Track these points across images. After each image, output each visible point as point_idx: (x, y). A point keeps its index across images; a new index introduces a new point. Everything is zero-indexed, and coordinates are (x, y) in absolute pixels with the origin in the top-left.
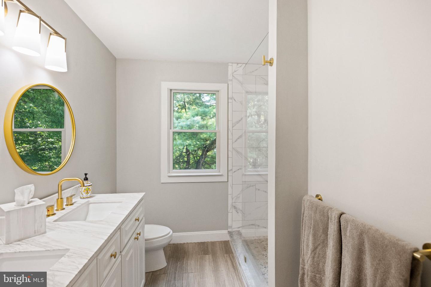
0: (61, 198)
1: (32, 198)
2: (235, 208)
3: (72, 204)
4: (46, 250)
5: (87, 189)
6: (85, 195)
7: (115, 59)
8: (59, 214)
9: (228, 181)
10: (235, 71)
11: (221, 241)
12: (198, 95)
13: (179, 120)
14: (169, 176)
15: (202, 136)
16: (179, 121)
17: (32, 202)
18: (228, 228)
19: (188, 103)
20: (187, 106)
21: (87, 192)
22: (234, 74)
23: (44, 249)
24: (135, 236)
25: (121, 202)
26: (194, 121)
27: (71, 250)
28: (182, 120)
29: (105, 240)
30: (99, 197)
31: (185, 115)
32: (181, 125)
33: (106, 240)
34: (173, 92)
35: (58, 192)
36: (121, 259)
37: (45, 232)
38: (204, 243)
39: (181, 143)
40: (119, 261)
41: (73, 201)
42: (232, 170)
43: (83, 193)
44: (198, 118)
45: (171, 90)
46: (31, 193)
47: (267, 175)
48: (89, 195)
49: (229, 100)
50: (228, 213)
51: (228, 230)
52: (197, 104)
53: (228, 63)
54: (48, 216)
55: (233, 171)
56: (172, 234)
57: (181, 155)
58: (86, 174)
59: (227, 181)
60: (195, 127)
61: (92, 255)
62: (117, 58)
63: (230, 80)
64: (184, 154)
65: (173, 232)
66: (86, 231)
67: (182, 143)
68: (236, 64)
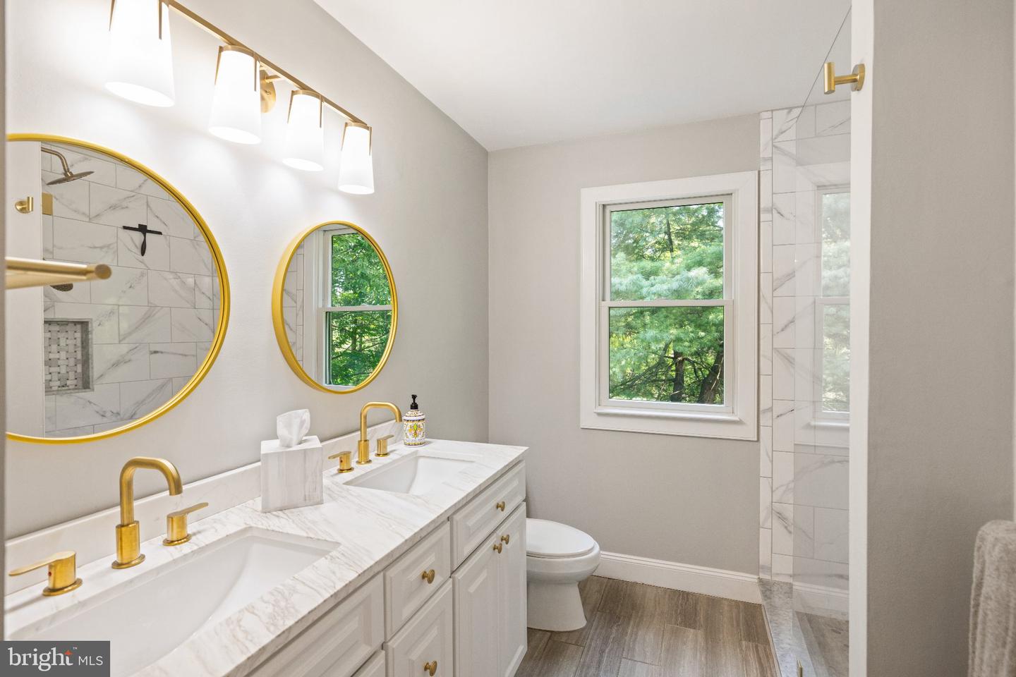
0: (366, 441)
1: (306, 435)
2: (781, 516)
3: (386, 454)
4: (308, 537)
5: (415, 427)
6: (411, 439)
7: (485, 154)
8: (359, 470)
9: (758, 440)
10: (782, 133)
11: (737, 603)
12: (705, 212)
13: (652, 277)
14: (599, 414)
15: (711, 317)
16: (653, 281)
17: (305, 441)
18: (760, 570)
19: (678, 235)
20: (676, 242)
21: (416, 432)
22: (776, 141)
23: (305, 535)
24: (494, 540)
25: (472, 462)
26: (688, 279)
27: (341, 547)
28: (659, 278)
29: (403, 540)
30: (439, 446)
31: (668, 264)
32: (655, 291)
33: (406, 541)
34: (608, 209)
35: (360, 430)
36: (451, 586)
37: (321, 503)
38: (688, 594)
39: (656, 336)
40: (448, 589)
41: (389, 449)
42: (771, 409)
43: (408, 434)
44: (700, 272)
45: (604, 206)
46: (305, 425)
47: (847, 430)
48: (417, 440)
49: (761, 215)
50: (759, 527)
51: (758, 575)
52: (702, 236)
53: (759, 113)
54: (341, 471)
55: (775, 415)
56: (599, 554)
57: (661, 363)
58: (414, 397)
59: (756, 439)
60: (694, 293)
61: (369, 566)
62: (489, 151)
63: (765, 159)
64: (670, 362)
65: (602, 548)
66: (383, 513)
67: (658, 336)
68: (786, 111)
